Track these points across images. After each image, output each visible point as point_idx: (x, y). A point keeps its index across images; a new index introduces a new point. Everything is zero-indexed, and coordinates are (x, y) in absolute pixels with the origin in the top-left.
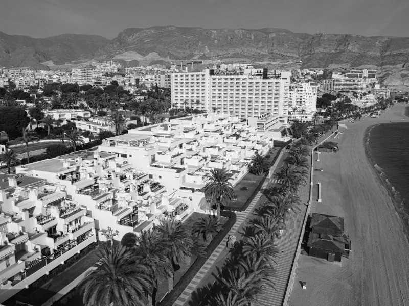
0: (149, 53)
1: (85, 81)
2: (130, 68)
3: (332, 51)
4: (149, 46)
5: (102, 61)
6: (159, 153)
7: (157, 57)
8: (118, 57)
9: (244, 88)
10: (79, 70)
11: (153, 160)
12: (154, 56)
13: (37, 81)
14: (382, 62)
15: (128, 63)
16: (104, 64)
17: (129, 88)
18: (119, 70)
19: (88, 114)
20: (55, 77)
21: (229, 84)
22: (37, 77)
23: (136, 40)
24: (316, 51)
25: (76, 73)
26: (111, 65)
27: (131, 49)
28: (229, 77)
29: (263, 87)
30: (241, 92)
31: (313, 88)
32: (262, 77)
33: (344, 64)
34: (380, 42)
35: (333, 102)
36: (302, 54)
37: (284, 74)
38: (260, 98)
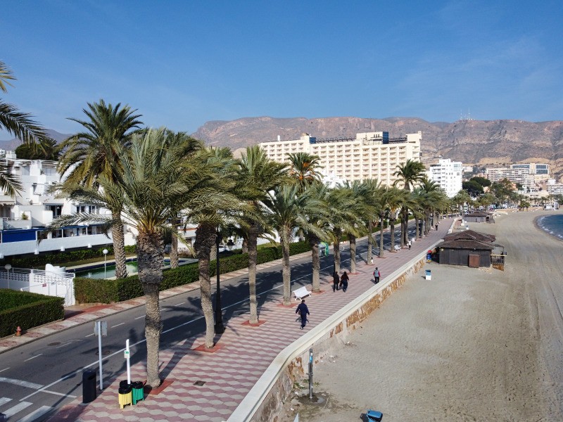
3: (484, 142)
4: (236, 141)
9: (357, 158)
14: (555, 153)
21: (336, 154)
23: (219, 135)
24: (461, 142)
28: (336, 144)
29: (383, 154)
30: (352, 163)
31: (456, 166)
32: (381, 142)
33: (501, 158)
34: (549, 129)
35: (485, 189)
36: (441, 147)
37: (411, 137)
38: (380, 170)
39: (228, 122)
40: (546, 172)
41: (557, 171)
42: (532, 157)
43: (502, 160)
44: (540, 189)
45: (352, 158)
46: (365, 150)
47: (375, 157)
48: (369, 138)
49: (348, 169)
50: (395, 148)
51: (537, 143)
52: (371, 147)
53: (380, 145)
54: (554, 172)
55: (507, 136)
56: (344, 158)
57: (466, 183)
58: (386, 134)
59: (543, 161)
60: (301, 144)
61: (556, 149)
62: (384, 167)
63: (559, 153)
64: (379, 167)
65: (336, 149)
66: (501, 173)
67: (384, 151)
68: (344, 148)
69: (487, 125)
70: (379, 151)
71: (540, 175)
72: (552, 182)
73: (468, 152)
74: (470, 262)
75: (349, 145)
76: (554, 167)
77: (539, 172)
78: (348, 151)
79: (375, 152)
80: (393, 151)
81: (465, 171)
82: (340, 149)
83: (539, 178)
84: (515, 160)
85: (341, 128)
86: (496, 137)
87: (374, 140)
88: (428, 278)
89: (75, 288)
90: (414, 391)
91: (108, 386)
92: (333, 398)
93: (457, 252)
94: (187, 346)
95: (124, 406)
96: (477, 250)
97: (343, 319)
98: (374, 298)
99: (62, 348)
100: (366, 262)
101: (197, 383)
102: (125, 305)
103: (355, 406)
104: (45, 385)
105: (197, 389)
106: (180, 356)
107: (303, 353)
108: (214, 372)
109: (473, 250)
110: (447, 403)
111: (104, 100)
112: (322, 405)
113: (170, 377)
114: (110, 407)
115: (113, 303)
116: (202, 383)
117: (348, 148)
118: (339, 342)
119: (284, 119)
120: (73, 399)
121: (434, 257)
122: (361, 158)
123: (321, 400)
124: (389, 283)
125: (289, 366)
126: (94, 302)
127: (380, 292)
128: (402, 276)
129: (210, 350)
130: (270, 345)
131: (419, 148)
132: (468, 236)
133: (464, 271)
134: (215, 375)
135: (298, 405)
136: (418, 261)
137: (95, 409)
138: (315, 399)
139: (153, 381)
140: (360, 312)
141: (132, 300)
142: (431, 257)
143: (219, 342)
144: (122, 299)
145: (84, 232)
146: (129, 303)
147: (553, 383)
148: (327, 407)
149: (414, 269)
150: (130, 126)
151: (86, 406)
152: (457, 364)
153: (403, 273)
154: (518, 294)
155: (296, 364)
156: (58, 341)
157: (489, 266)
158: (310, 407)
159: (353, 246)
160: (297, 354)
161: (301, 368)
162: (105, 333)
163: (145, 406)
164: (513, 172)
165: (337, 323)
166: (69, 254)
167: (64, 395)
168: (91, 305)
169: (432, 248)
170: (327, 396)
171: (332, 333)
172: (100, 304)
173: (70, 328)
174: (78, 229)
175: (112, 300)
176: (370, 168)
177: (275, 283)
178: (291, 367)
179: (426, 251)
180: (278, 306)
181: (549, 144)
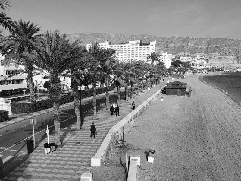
3: (180, 46)
9: (129, 52)
14: (207, 51)
21: (120, 50)
24: (171, 46)
28: (120, 45)
29: (140, 50)
30: (127, 54)
31: (169, 56)
32: (139, 45)
33: (186, 53)
34: (205, 41)
35: (180, 65)
36: (163, 48)
37: (151, 43)
38: (138, 57)
39: (71, 35)
40: (203, 59)
41: (207, 58)
42: (198, 52)
43: (186, 54)
44: (201, 66)
45: (127, 51)
46: (133, 48)
47: (137, 51)
48: (134, 43)
49: (125, 56)
50: (145, 47)
51: (200, 47)
52: (135, 47)
53: (139, 46)
54: (206, 59)
55: (189, 44)
56: (124, 52)
57: (173, 63)
58: (141, 41)
59: (202, 54)
60: (105, 45)
61: (207, 49)
62: (140, 56)
63: (208, 51)
64: (138, 56)
65: (120, 48)
66: (186, 59)
67: (140, 49)
68: (123, 47)
69: (181, 39)
70: (138, 49)
71: (201, 60)
72: (205, 63)
73: (173, 50)
74: (178, 94)
75: (126, 46)
76: (206, 56)
77: (201, 59)
78: (126, 48)
79: (137, 49)
80: (144, 49)
81: (172, 58)
82: (122, 48)
83: (201, 61)
84: (191, 54)
85: (122, 39)
86: (184, 44)
87: (136, 44)
88: (162, 100)
89: (11, 107)
90: (163, 142)
91: (38, 146)
92: (133, 146)
93: (173, 89)
94: (69, 129)
95: (47, 153)
96: (181, 89)
97: (132, 116)
98: (143, 108)
99: (11, 132)
100: (137, 95)
101: (77, 143)
102: (36, 114)
103: (142, 149)
104: (8, 148)
105: (78, 145)
106: (66, 133)
107: (119, 129)
108: (83, 138)
109: (179, 89)
110: (176, 146)
111: (22, 20)
112: (129, 149)
113: (64, 141)
114: (41, 154)
115: (30, 113)
116: (79, 143)
117: (125, 47)
118: (131, 125)
119: (96, 34)
120: (23, 152)
121: (164, 92)
122: (131, 52)
123: (128, 147)
124: (148, 102)
125: (114, 135)
126: (22, 113)
127: (145, 105)
128: (152, 99)
129: (79, 130)
130: (104, 127)
131: (155, 48)
132: (177, 83)
133: (175, 97)
134: (84, 139)
135: (119, 150)
136: (157, 94)
137: (34, 155)
138: (126, 147)
139: (58, 143)
140: (138, 113)
141: (39, 112)
142: (162, 92)
143: (82, 127)
144: (34, 111)
145: (10, 83)
146: (38, 113)
147: (213, 137)
148: (131, 150)
149: (156, 97)
150: (35, 32)
151: (30, 155)
152: (178, 132)
153: (152, 98)
154: (197, 106)
155: (116, 134)
156: (9, 130)
157: (185, 95)
158: (124, 150)
159: (133, 88)
160: (116, 130)
161: (118, 136)
162: (35, 124)
163: (56, 153)
164: (191, 58)
165: (130, 118)
166: (4, 93)
167: (18, 151)
168: (20, 114)
169: (162, 88)
170: (130, 146)
171: (128, 122)
172: (24, 114)
173: (13, 124)
174: (7, 82)
175: (30, 112)
176: (135, 56)
177: (101, 103)
178: (115, 135)
179: (160, 90)
180: (104, 112)
181: (205, 47)
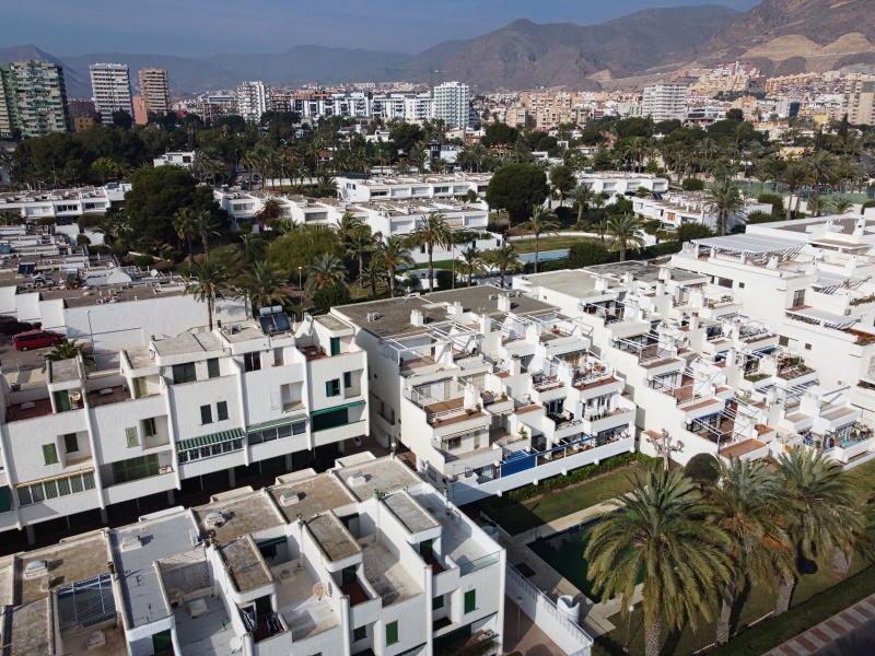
0: (837, 37)
1: (668, 112)
2: (781, 78)
4: (843, 17)
5: (713, 65)
6: (817, 289)
7: (862, 45)
8: (754, 53)
10: (659, 89)
11: (799, 302)
12: (853, 43)
13: (574, 113)
15: (777, 66)
16: (719, 71)
17: (770, 127)
18: (752, 83)
19: (662, 184)
20: (608, 104)
22: (575, 105)
23: (808, 5)
25: (653, 94)
26: (733, 74)
27: (793, 31)
